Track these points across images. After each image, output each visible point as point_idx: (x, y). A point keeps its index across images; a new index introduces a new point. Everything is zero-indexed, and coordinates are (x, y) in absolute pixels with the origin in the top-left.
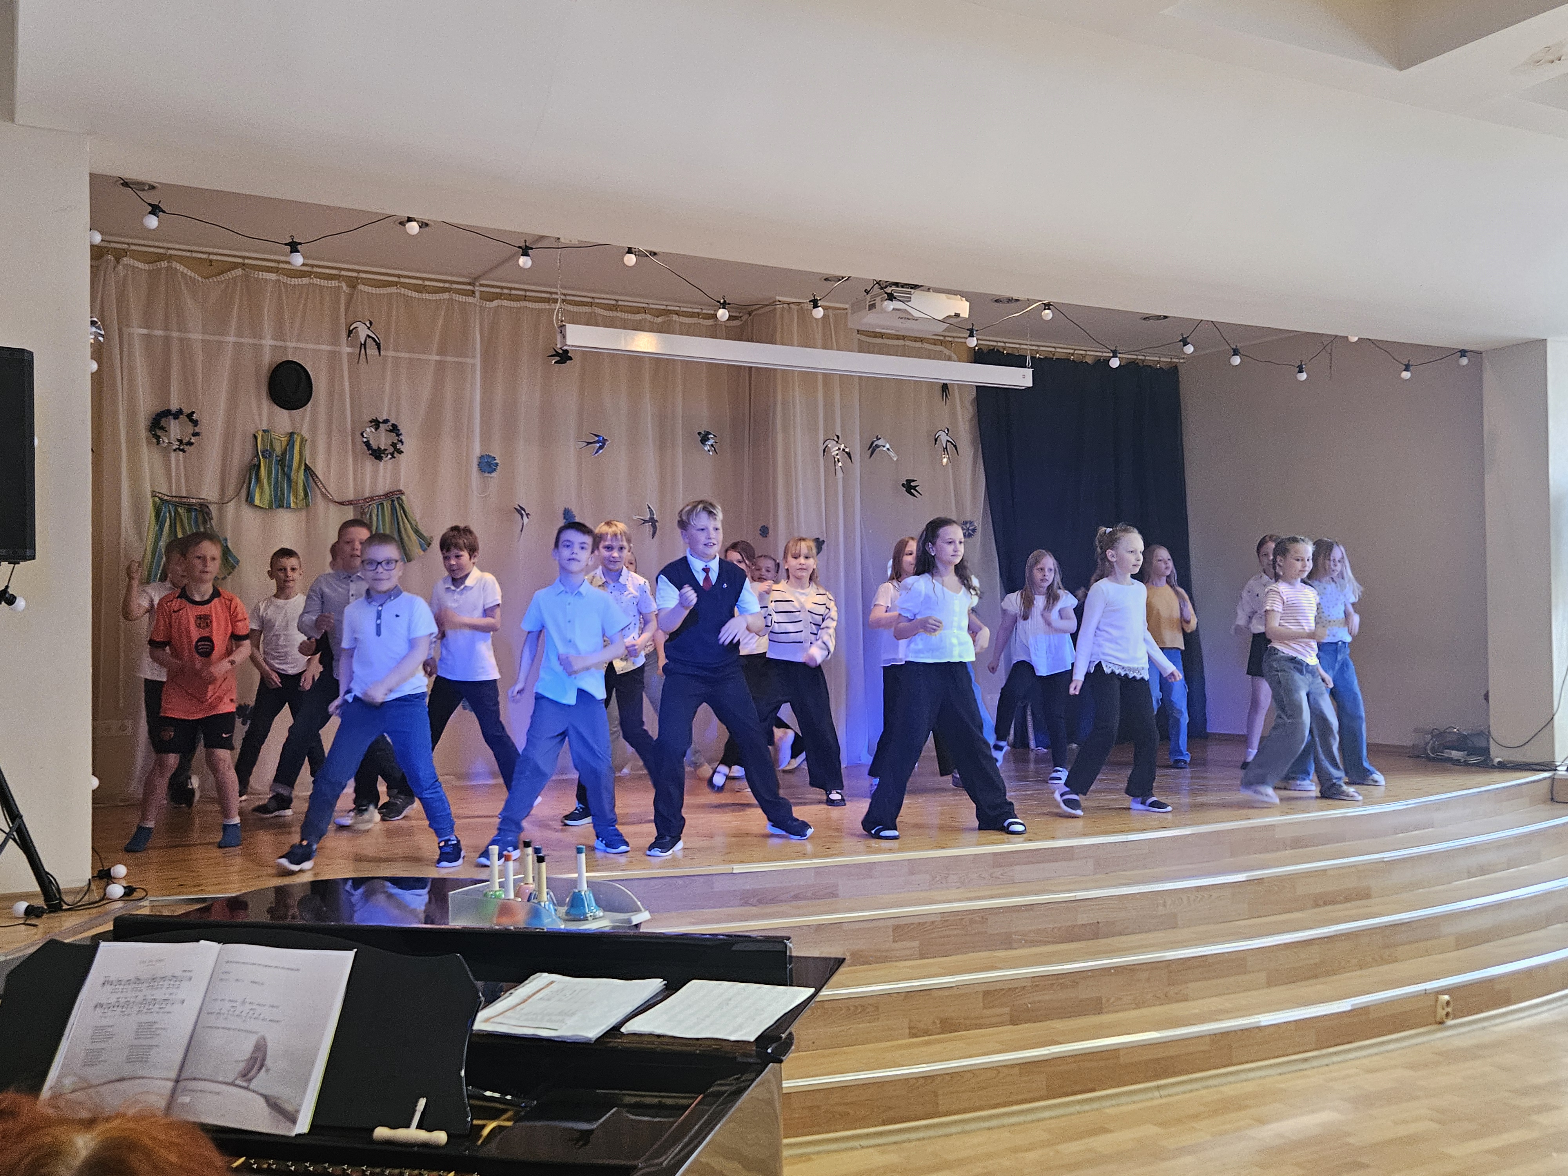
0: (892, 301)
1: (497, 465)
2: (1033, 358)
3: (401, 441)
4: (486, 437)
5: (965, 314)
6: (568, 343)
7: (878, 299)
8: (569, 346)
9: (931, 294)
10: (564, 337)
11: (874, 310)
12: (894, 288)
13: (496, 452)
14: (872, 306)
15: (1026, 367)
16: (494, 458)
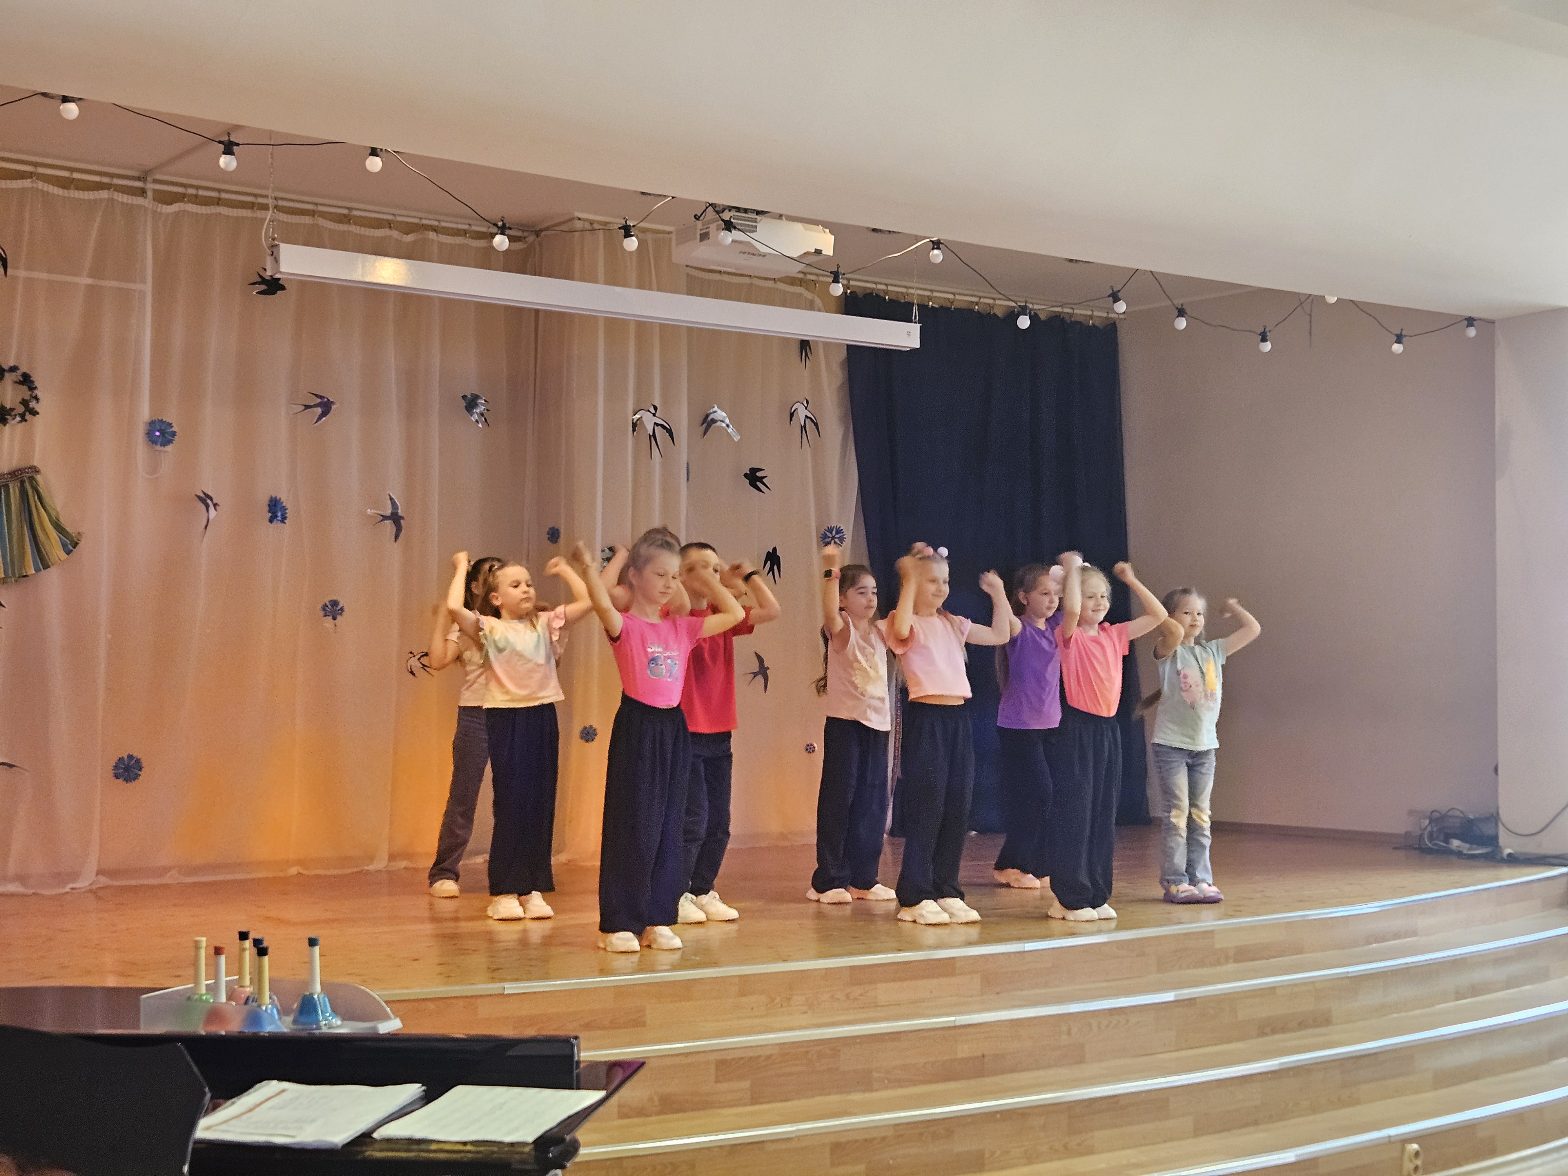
0: (730, 231)
1: (174, 434)
2: (921, 307)
3: (36, 398)
4: (158, 396)
5: (829, 251)
6: (282, 270)
7: (712, 228)
8: (283, 273)
9: (784, 224)
10: (277, 261)
11: (705, 242)
12: (732, 213)
13: (172, 415)
14: (704, 236)
15: (912, 322)
16: (170, 425)
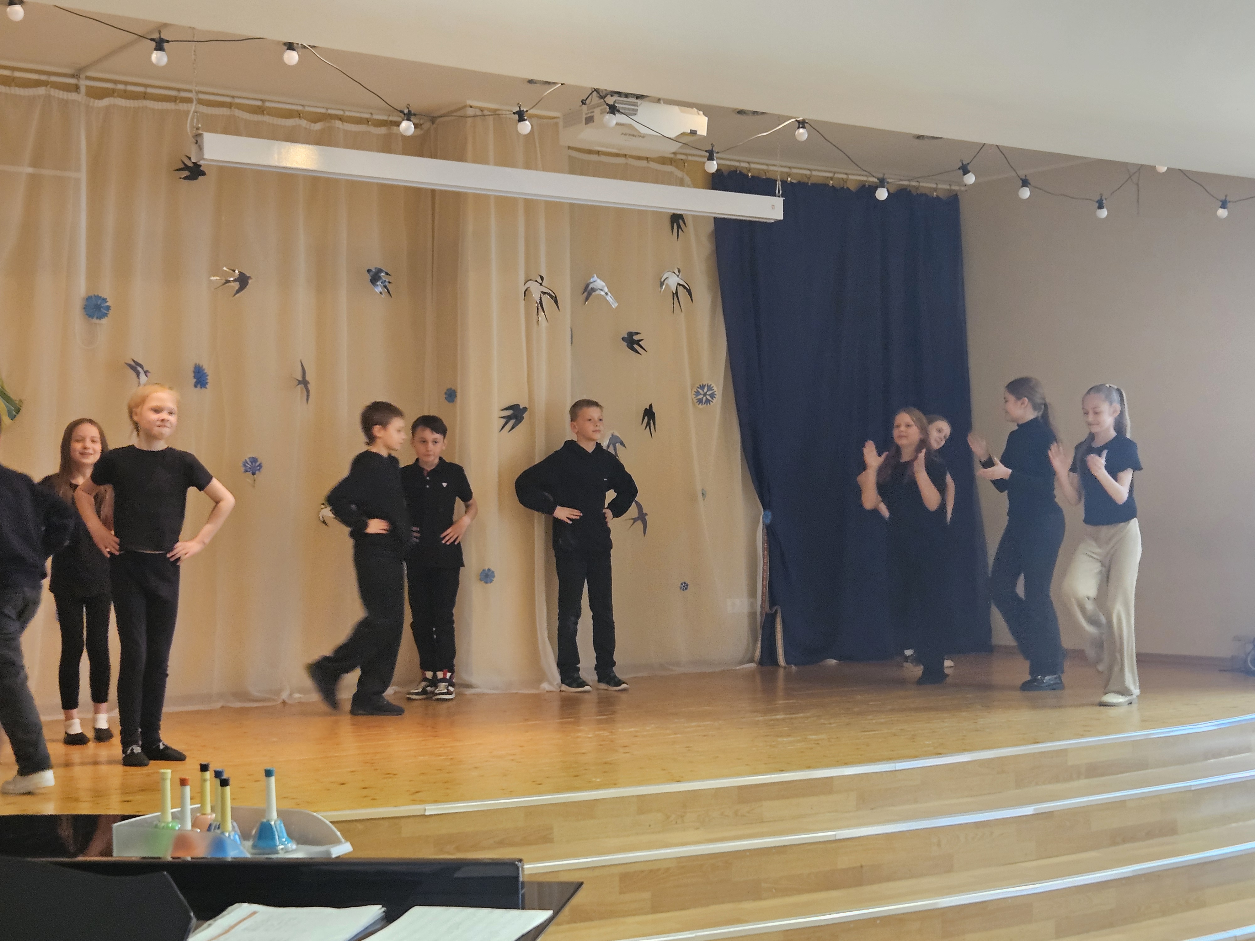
0: (614, 114)
1: (108, 308)
2: (784, 182)
4: (93, 273)
5: (703, 131)
6: (205, 157)
7: (597, 111)
8: (205, 160)
9: (662, 107)
10: (201, 148)
11: (590, 125)
12: (616, 98)
13: (106, 291)
14: (590, 119)
15: (775, 196)
16: (105, 300)
